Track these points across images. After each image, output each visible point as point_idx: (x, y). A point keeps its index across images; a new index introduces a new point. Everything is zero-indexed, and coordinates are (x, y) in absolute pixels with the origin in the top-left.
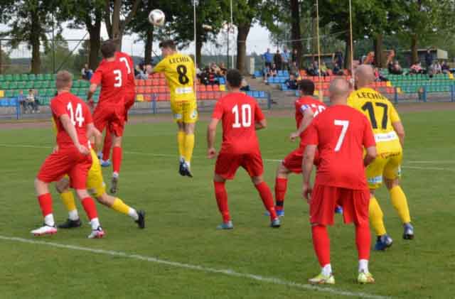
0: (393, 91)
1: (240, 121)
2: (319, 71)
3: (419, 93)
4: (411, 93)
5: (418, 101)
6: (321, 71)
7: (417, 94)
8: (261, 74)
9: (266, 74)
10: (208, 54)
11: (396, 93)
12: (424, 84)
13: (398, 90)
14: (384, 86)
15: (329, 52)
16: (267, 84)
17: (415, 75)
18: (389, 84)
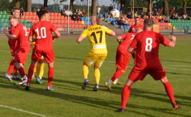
0: (171, 28)
1: (40, 35)
2: (133, 16)
3: (185, 29)
4: (181, 29)
5: (184, 34)
6: (135, 16)
7: (184, 30)
8: (103, 16)
9: (106, 16)
10: (79, 5)
11: (173, 29)
12: (188, 25)
13: (174, 28)
14: (167, 25)
15: (141, 6)
16: (106, 21)
17: (183, 20)
18: (169, 24)
